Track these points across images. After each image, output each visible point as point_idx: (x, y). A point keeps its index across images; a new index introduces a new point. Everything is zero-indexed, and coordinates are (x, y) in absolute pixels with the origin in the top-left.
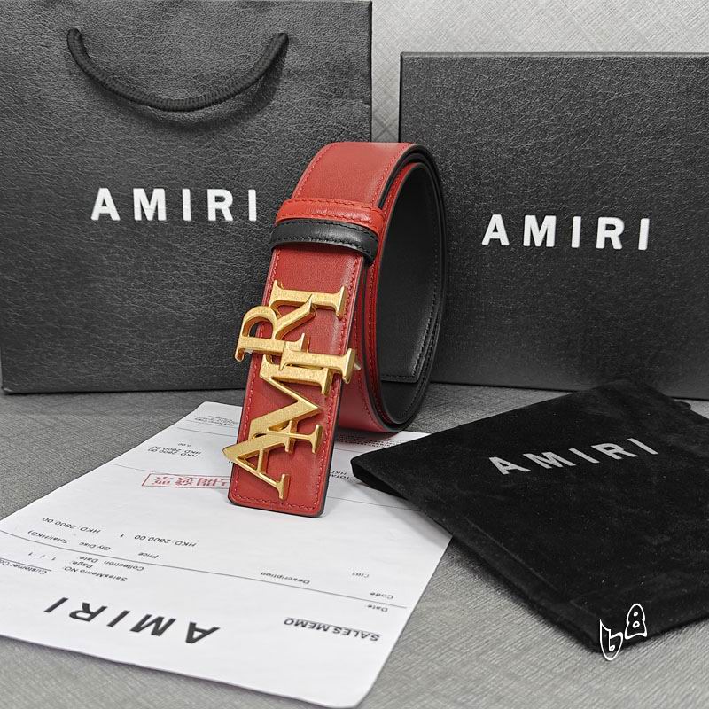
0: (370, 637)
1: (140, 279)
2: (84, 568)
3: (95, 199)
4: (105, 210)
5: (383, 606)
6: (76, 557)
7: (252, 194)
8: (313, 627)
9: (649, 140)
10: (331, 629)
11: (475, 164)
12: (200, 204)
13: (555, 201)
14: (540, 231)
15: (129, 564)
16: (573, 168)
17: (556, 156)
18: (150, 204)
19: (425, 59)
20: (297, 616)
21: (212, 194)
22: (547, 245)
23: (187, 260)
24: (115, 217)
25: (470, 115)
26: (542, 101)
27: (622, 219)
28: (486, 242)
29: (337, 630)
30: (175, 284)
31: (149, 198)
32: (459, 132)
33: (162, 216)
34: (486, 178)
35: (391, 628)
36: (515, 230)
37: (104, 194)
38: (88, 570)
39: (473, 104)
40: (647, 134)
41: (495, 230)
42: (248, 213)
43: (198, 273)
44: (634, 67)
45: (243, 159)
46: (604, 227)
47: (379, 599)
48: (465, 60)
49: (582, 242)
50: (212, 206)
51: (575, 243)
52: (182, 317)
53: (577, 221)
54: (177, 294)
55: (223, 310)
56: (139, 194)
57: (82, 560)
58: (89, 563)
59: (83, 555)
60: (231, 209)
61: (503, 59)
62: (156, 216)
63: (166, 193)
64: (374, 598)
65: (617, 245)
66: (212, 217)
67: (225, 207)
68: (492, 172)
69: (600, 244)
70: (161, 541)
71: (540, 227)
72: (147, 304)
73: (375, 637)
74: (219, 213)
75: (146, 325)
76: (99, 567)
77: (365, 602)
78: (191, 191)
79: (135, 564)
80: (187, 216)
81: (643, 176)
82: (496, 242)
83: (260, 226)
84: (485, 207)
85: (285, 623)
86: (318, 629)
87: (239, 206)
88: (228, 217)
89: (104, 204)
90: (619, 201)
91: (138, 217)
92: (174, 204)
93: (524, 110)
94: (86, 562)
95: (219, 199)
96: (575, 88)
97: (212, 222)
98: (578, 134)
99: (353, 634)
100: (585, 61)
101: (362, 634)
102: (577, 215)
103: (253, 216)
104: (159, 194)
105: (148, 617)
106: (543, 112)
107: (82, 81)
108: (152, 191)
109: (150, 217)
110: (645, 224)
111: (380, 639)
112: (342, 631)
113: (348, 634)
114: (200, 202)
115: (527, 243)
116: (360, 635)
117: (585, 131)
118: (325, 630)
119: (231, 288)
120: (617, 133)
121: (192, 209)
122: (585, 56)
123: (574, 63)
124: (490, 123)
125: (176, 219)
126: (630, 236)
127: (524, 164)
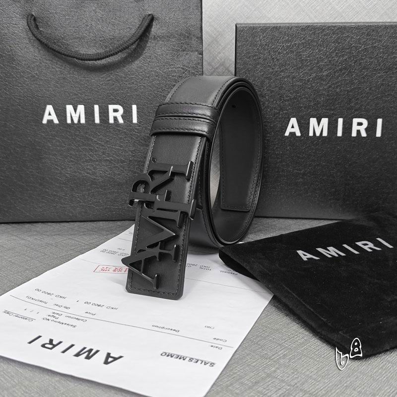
0: (209, 364)
1: (71, 157)
2: (54, 319)
3: (44, 112)
4: (50, 118)
5: (219, 346)
6: (50, 312)
7: (134, 107)
8: (177, 358)
9: (382, 73)
10: (188, 359)
11: (281, 88)
12: (104, 114)
13: (327, 110)
14: (319, 127)
15: (79, 318)
16: (338, 90)
17: (328, 83)
18: (76, 114)
19: (250, 28)
20: (169, 351)
21: (111, 107)
22: (323, 135)
23: (97, 146)
24: (56, 121)
25: (278, 60)
26: (320, 51)
27: (366, 119)
28: (287, 134)
29: (191, 360)
30: (91, 160)
31: (75, 110)
32: (271, 70)
33: (83, 121)
34: (287, 96)
35: (222, 359)
36: (304, 126)
37: (49, 108)
38: (56, 320)
39: (279, 53)
40: (381, 69)
41: (293, 127)
42: (132, 119)
43: (104, 153)
44: (373, 31)
45: (128, 88)
46: (356, 124)
47: (218, 342)
48: (274, 27)
49: (343, 133)
50: (112, 115)
51: (340, 133)
52: (94, 179)
53: (340, 121)
54: (92, 166)
55: (119, 174)
56: (69, 108)
57: (53, 314)
58: (57, 316)
59: (54, 311)
60: (122, 116)
61: (296, 27)
62: (79, 120)
63: (85, 108)
64: (215, 341)
65: (364, 134)
66: (111, 121)
67: (119, 115)
68: (291, 93)
69: (354, 134)
70: (99, 306)
71: (319, 125)
72: (75, 172)
73: (212, 364)
74: (115, 119)
75: (74, 183)
76: (62, 319)
77: (210, 344)
78: (99, 106)
79: (82, 318)
80: (97, 121)
81: (379, 94)
82: (292, 134)
83: (139, 126)
84: (286, 114)
85: (161, 355)
86: (180, 358)
87: (127, 115)
88: (121, 121)
89: (50, 114)
90: (365, 108)
91: (69, 121)
92: (89, 114)
93: (309, 57)
94: (55, 315)
95: (116, 111)
96: (339, 43)
97: (112, 124)
98: (341, 70)
99: (200, 362)
100: (345, 28)
101: (205, 363)
102: (340, 117)
103: (135, 120)
104: (81, 108)
105: (85, 348)
106: (321, 58)
107: (36, 44)
108: (77, 106)
109: (76, 121)
110: (380, 122)
111: (214, 366)
112: (193, 361)
113: (197, 362)
114: (104, 113)
115: (311, 134)
116: (203, 363)
117: (345, 68)
118: (184, 360)
119: (123, 162)
120: (363, 69)
121: (100, 116)
122: (345, 25)
123: (338, 29)
124: (289, 65)
125: (90, 122)
126: (371, 129)
127: (309, 88)
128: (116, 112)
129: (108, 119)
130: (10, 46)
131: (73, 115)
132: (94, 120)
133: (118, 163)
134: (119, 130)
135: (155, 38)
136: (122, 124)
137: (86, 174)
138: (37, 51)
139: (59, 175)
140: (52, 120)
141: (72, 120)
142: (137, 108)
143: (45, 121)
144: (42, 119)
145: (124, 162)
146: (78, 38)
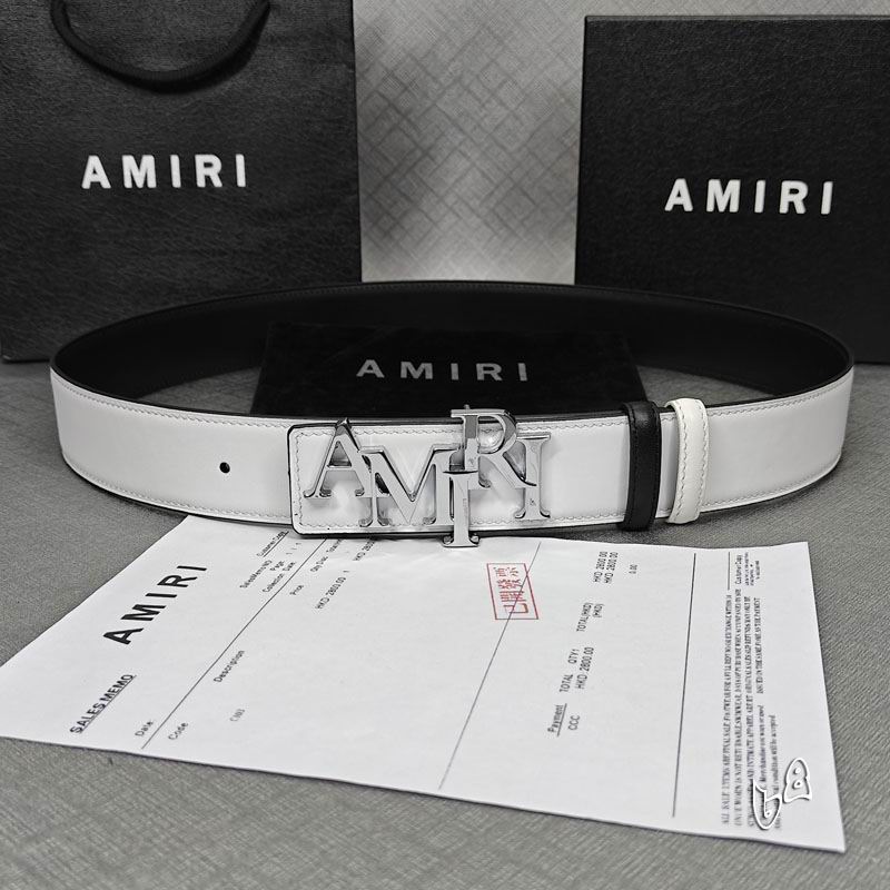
128: (208, 168)
129: (196, 181)
130: (24, 55)
131: (134, 174)
132: (171, 183)
133: (214, 255)
134: (214, 199)
135: (273, 41)
136: (218, 189)
137: (160, 276)
138: (69, 61)
139: (112, 278)
140: (99, 183)
141: (133, 182)
142: (245, 161)
143: (86, 185)
144: (81, 180)
145: (225, 254)
146: (140, 40)
